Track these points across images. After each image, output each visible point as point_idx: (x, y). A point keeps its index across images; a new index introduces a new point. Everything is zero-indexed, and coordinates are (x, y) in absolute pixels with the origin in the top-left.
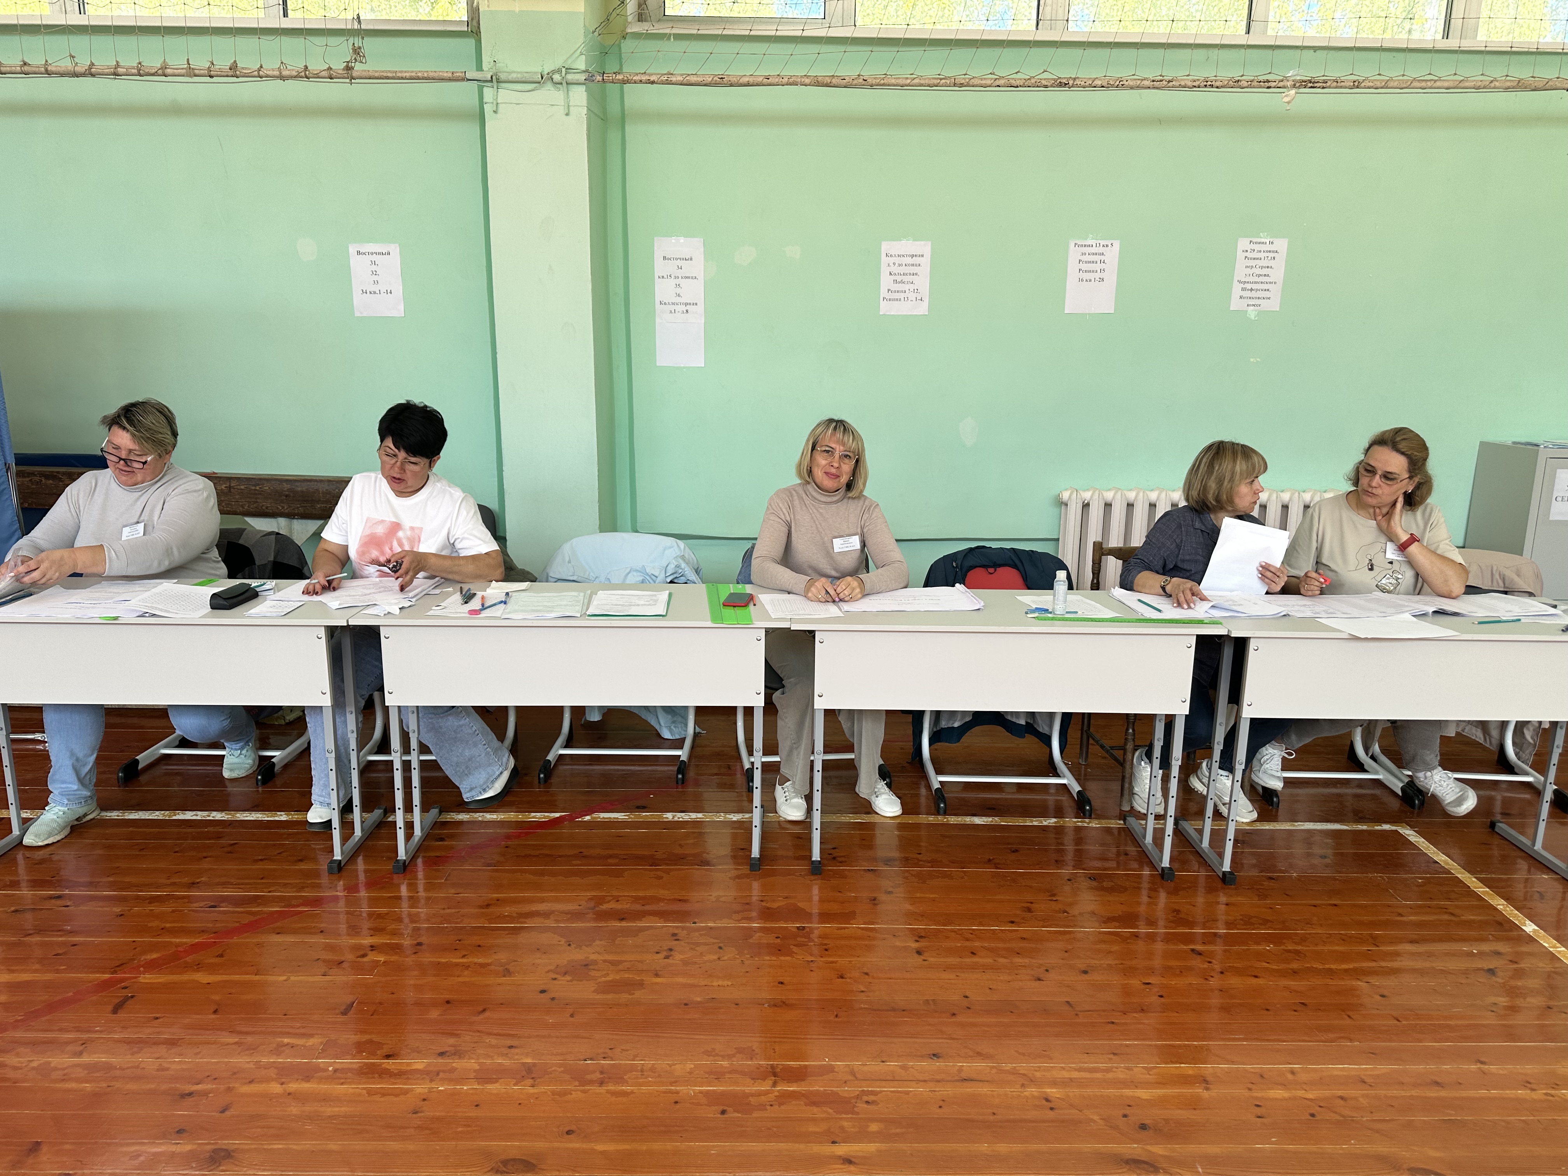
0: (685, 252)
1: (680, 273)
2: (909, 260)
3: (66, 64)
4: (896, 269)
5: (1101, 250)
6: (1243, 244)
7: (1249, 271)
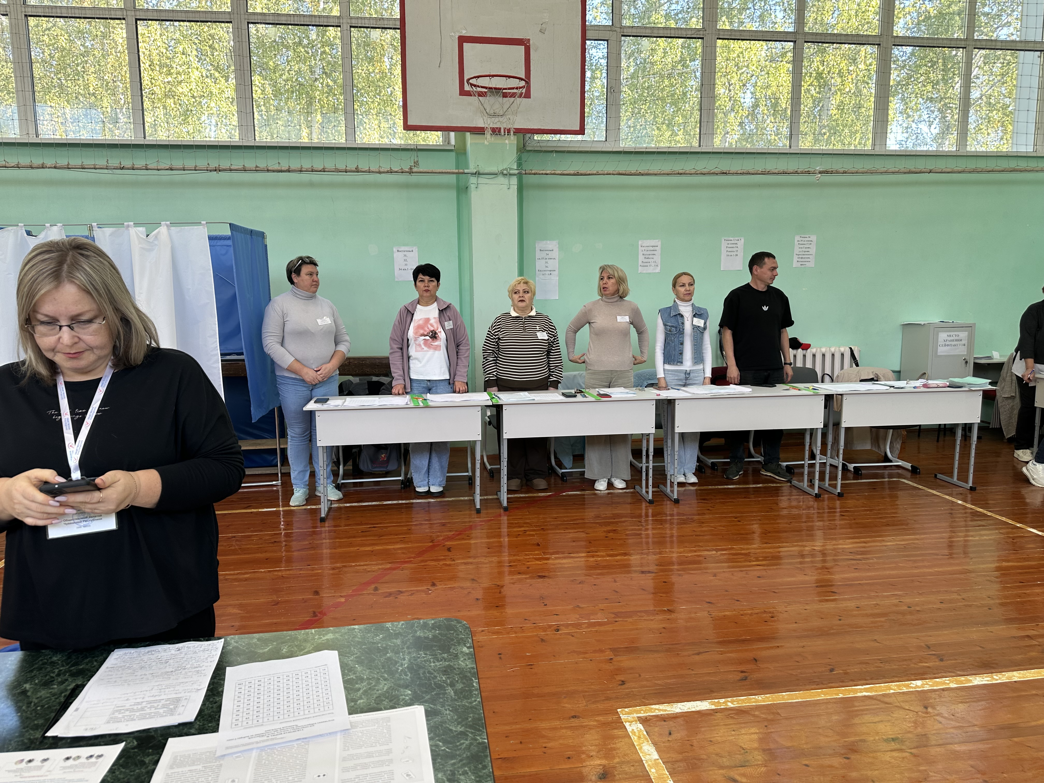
0: (550, 247)
1: (547, 257)
2: (652, 248)
3: (276, 167)
4: (645, 253)
5: (736, 242)
6: (797, 238)
7: (801, 250)
